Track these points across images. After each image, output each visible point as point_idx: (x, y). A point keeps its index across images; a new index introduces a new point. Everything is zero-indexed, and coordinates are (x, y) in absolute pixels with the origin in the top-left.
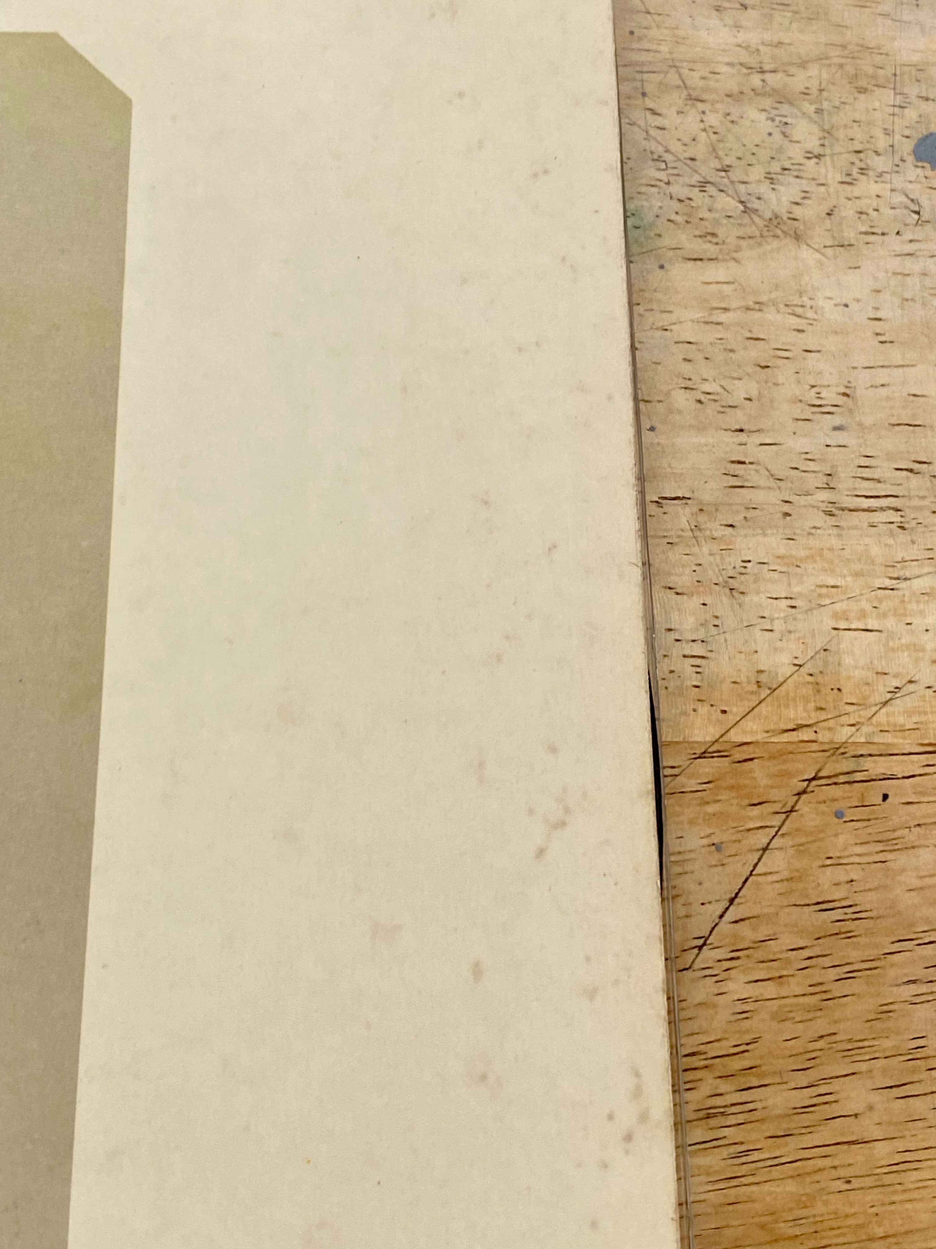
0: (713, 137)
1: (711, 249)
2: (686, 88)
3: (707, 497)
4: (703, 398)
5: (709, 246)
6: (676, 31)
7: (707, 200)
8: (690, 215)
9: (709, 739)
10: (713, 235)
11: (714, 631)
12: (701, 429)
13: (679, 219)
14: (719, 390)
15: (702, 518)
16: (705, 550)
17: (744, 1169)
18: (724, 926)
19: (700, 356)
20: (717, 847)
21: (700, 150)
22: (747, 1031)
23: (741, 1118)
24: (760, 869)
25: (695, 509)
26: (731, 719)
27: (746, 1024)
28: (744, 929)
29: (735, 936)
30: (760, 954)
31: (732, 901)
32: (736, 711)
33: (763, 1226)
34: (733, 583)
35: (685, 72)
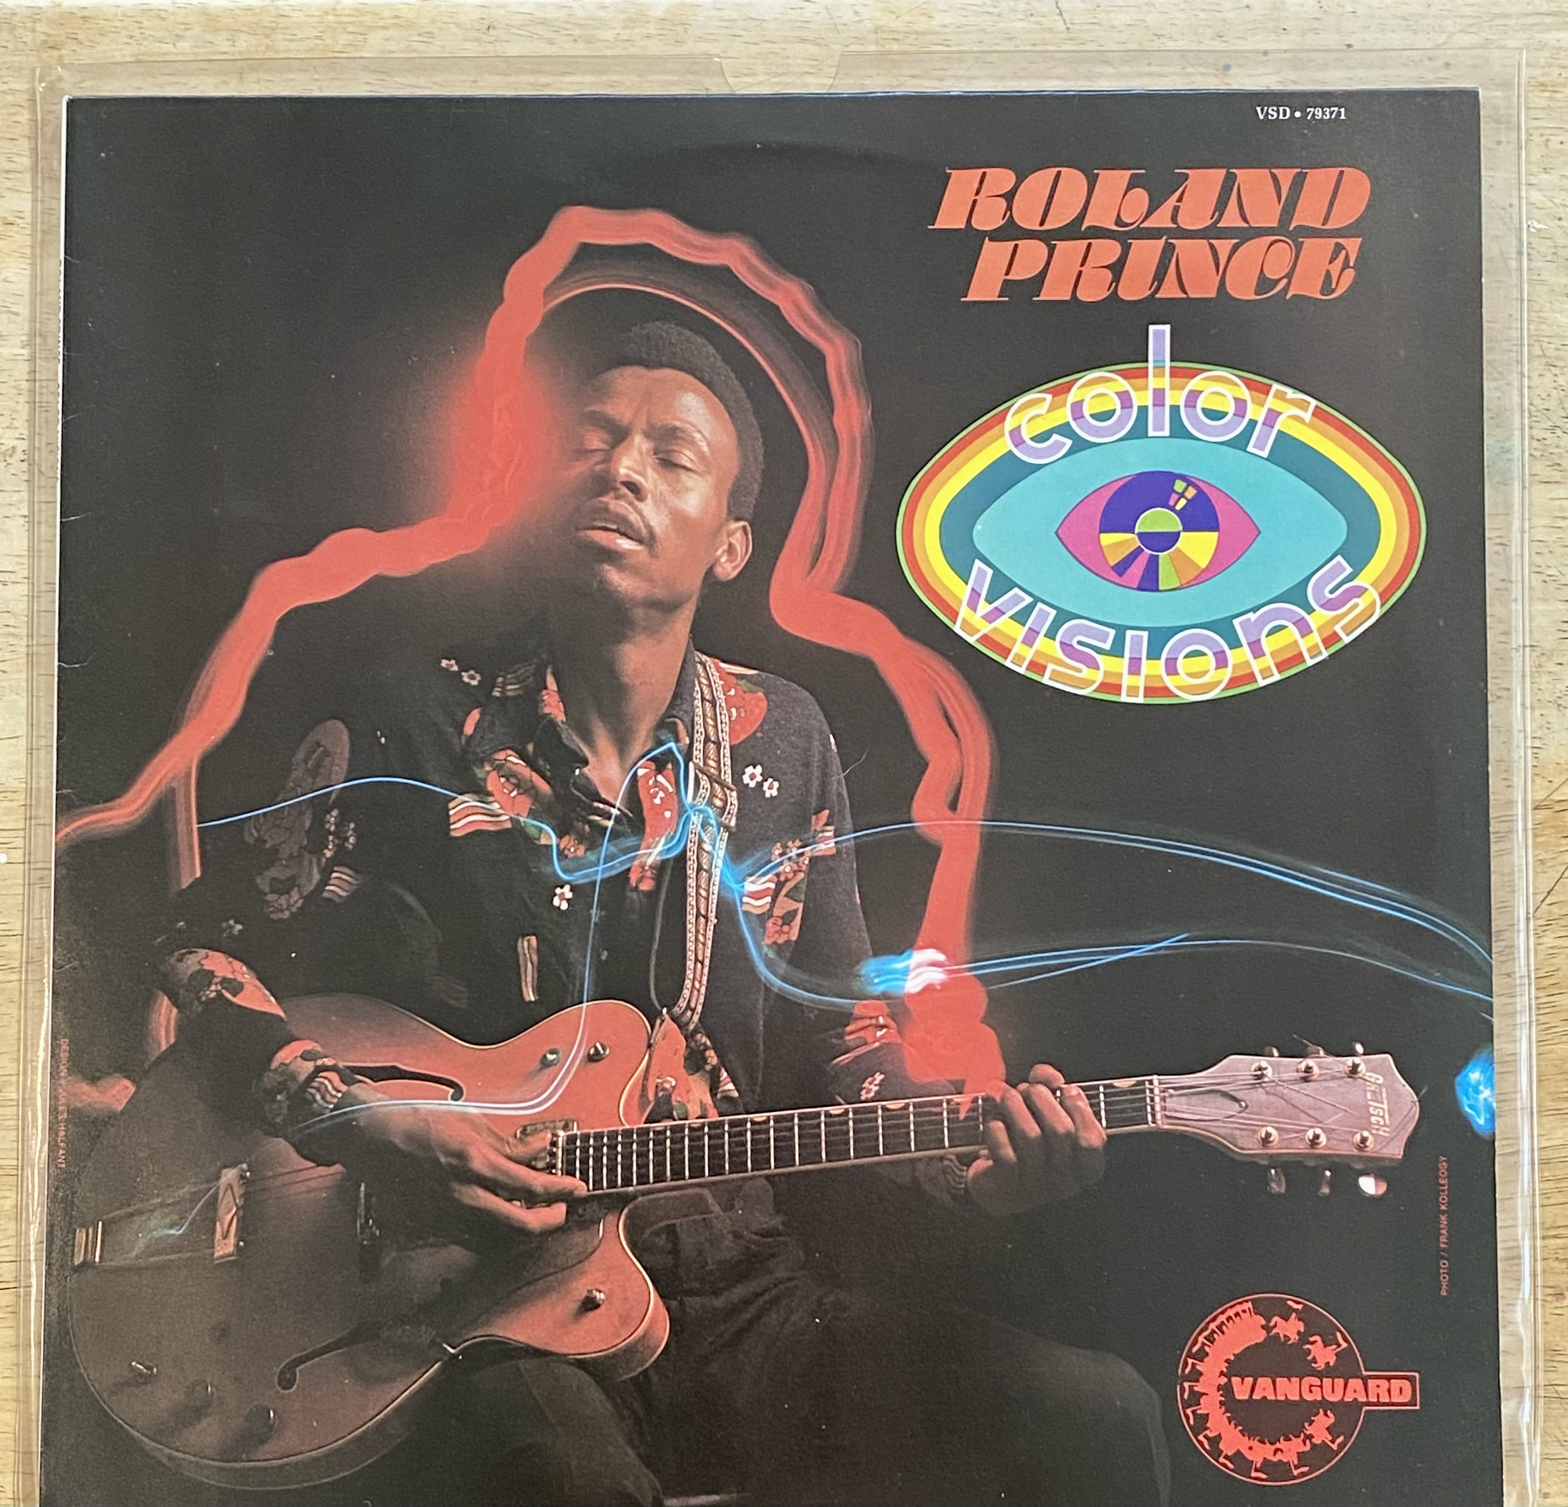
0: (1562, 393)
1: (1557, 476)
2: (1544, 356)
3: (1547, 646)
4: (1547, 579)
5: (1554, 473)
6: (1541, 314)
7: (1556, 440)
8: (1543, 451)
9: (1541, 798)
10: (1559, 465)
11: (1546, 731)
12: (1545, 600)
13: (1537, 454)
14: (1557, 573)
15: (1543, 659)
16: (1544, 680)
17: (1549, 1037)
18: (1544, 907)
19: (1546, 551)
20: (1542, 862)
21: (1552, 404)
22: (1553, 965)
23: (1547, 1010)
24: (1566, 875)
25: (1538, 653)
26: (1555, 785)
27: (1554, 960)
28: (1555, 909)
29: (1550, 912)
30: (1563, 923)
31: (1549, 893)
32: (1557, 781)
33: (1556, 1066)
34: (1560, 702)
35: (1545, 345)
